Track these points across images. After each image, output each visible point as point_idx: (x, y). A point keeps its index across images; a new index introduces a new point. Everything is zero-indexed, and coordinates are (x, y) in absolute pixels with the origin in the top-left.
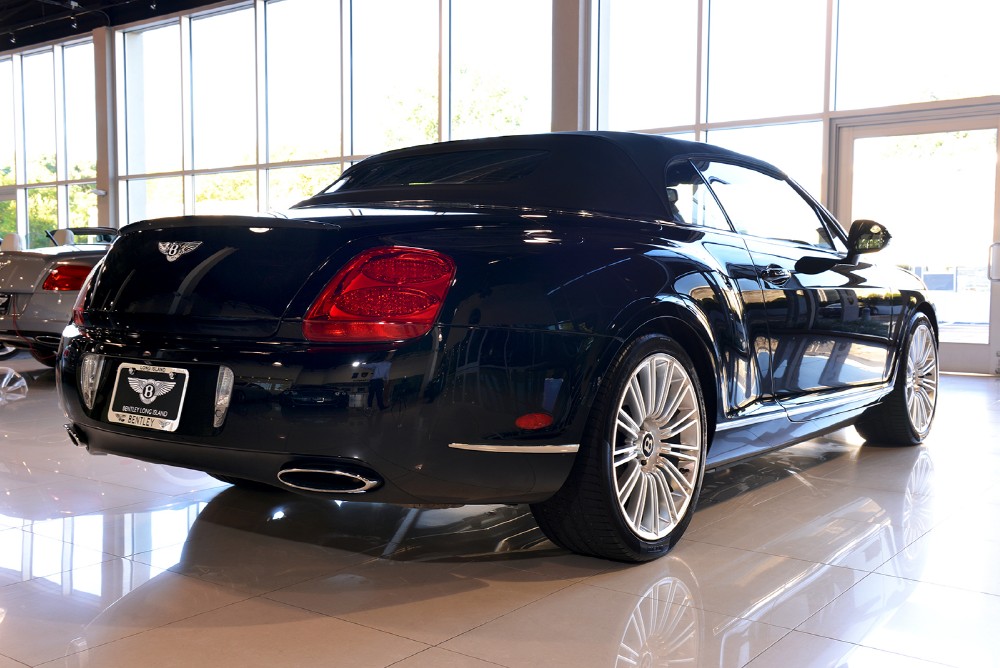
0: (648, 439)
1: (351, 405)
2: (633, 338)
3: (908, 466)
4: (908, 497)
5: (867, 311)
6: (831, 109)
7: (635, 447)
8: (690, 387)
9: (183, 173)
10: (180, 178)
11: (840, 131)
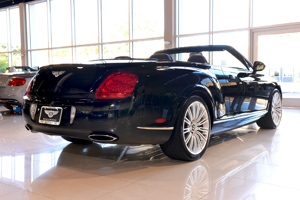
0: (193, 126)
1: (108, 117)
2: (189, 97)
3: (273, 135)
4: (273, 144)
5: (262, 89)
6: (251, 26)
7: (190, 128)
8: (206, 111)
9: (49, 49)
10: (47, 50)
11: (253, 34)
